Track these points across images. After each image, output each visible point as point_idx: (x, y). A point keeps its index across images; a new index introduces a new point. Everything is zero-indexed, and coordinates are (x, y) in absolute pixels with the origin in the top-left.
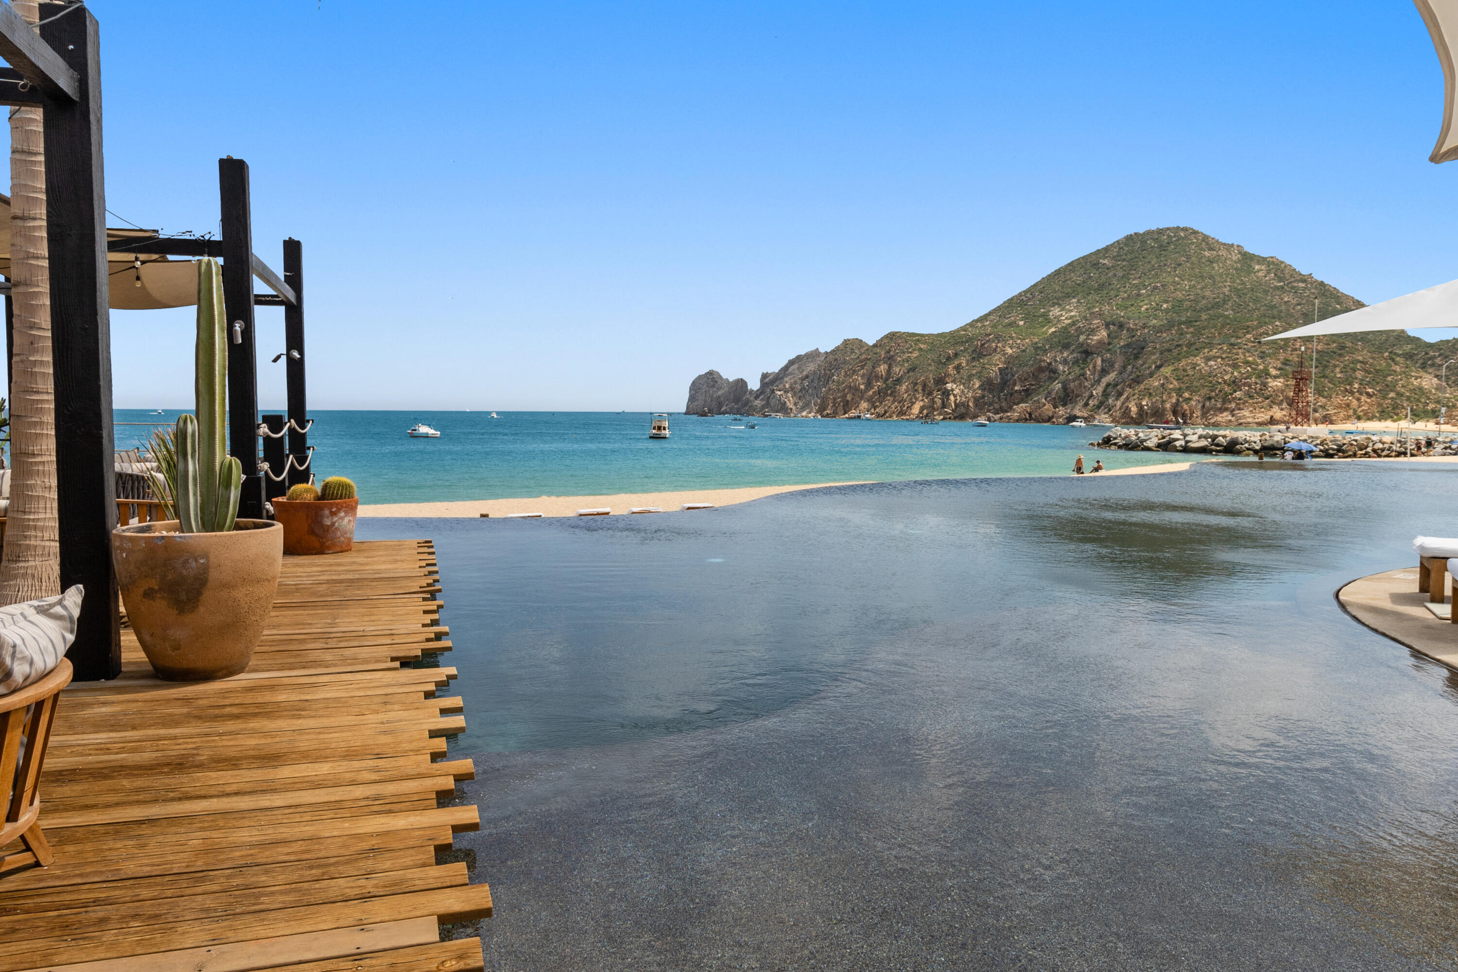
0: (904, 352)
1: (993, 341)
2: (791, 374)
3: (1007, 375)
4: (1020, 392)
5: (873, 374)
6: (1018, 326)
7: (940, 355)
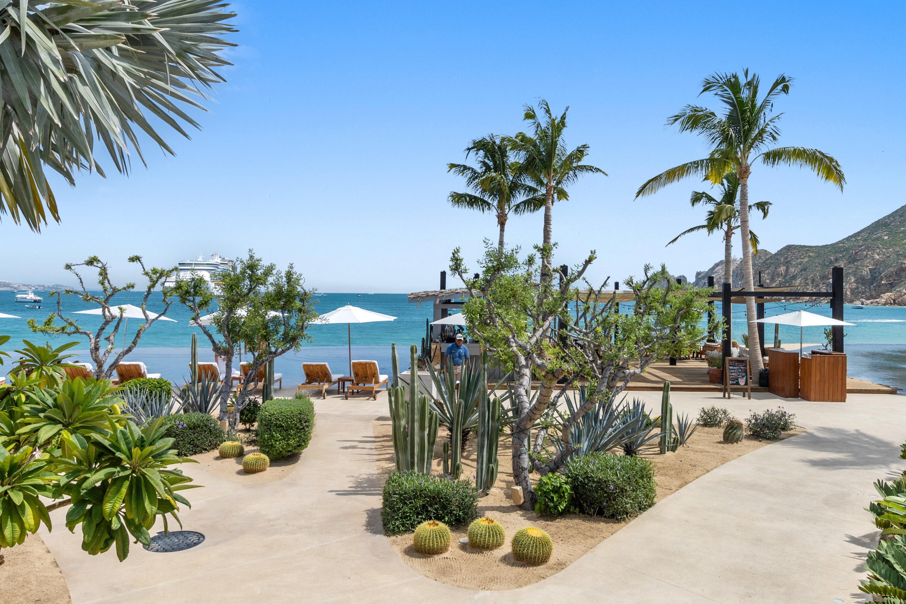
0: (798, 259)
1: (864, 251)
2: (716, 272)
3: (876, 273)
4: (886, 285)
5: (776, 273)
6: (883, 239)
7: (825, 260)
